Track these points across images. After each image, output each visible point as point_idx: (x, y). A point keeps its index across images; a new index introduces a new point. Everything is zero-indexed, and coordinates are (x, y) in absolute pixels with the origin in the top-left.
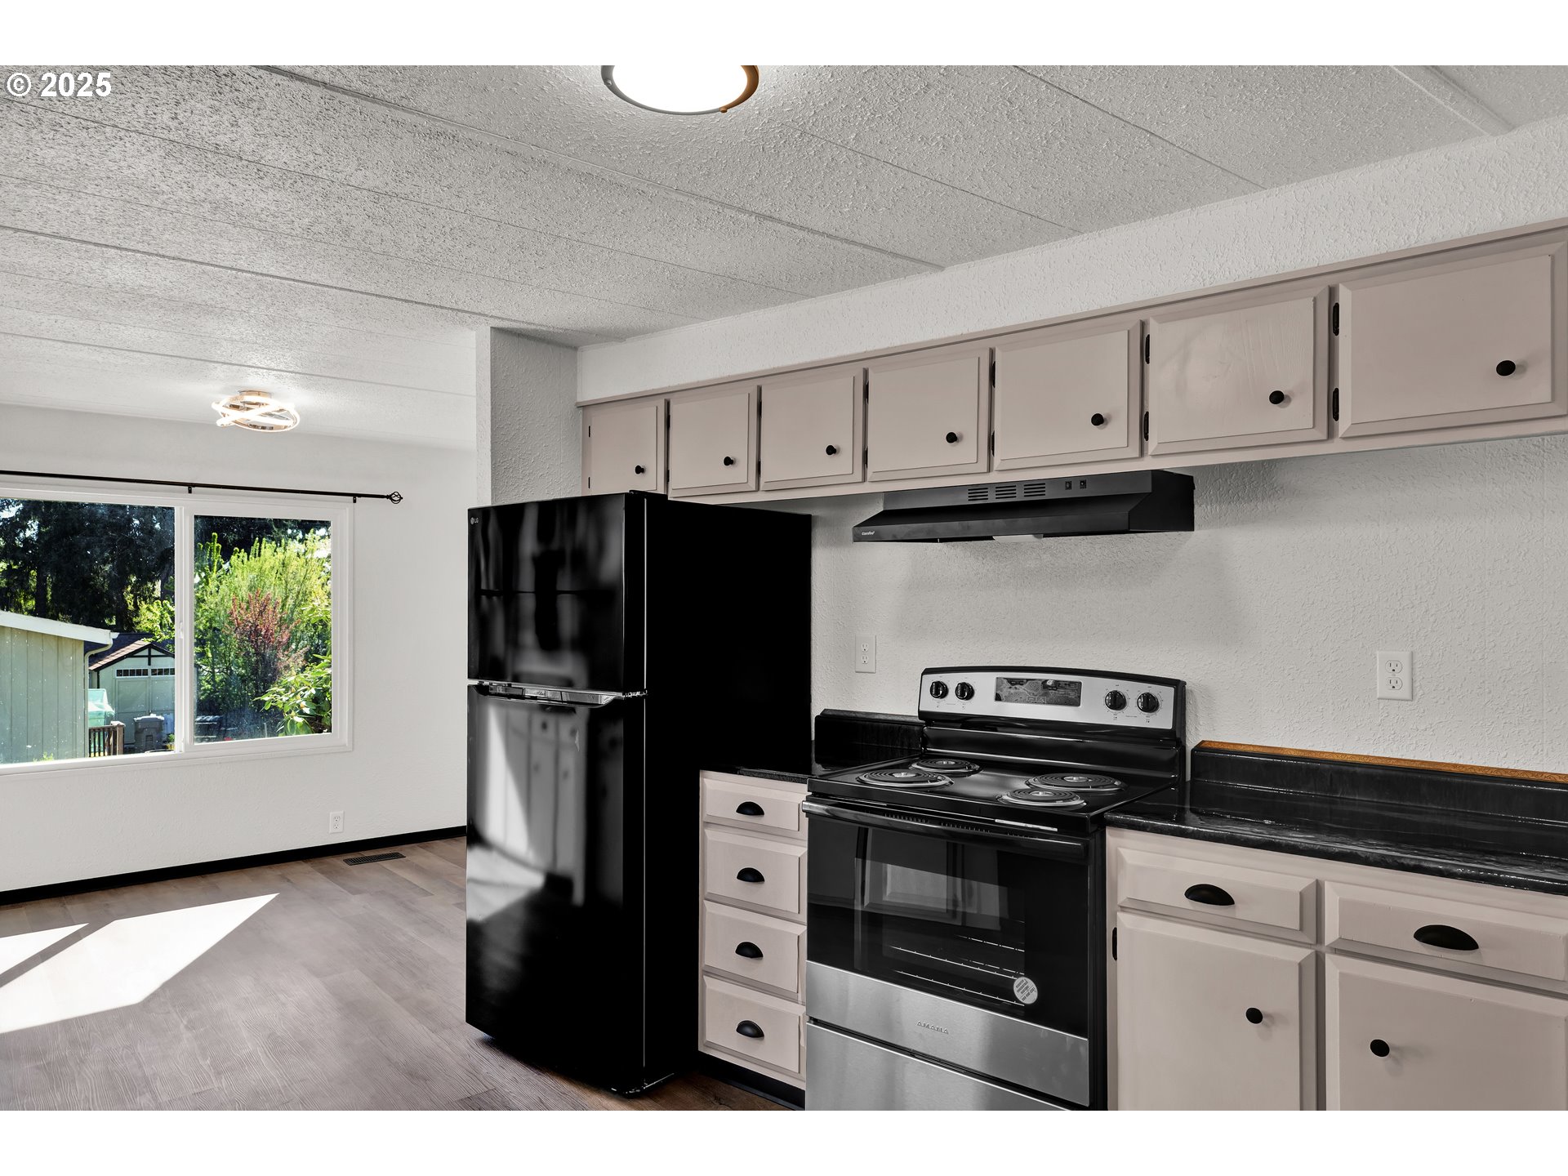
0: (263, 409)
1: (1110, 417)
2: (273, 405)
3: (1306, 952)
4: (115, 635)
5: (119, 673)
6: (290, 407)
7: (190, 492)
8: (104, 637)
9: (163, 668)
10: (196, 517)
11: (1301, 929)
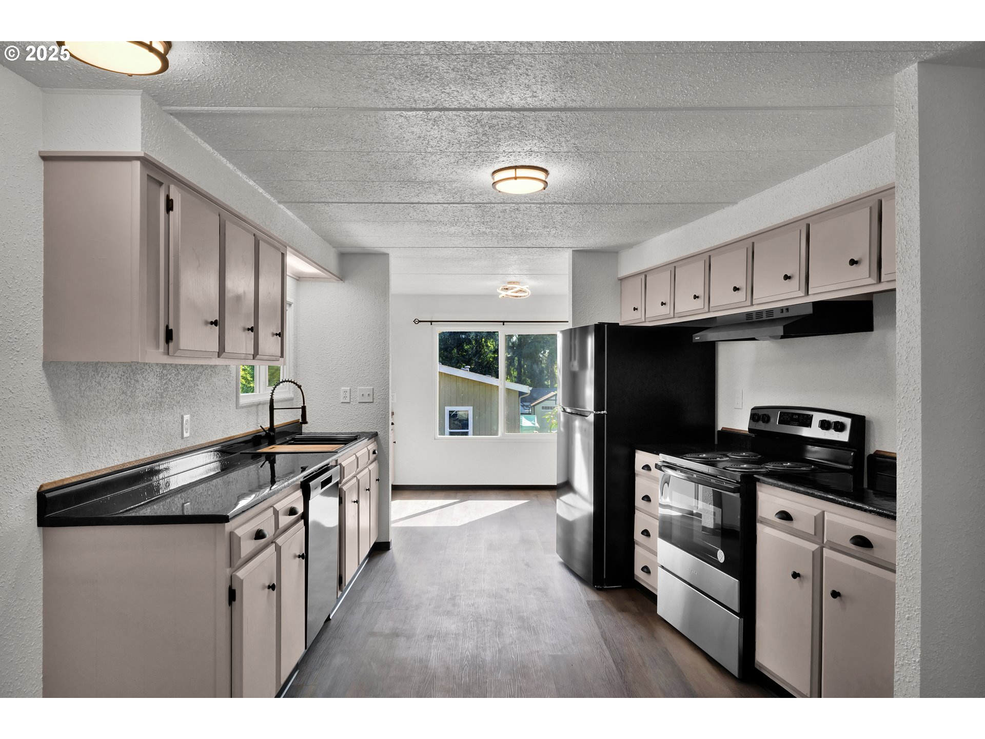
0: (515, 290)
1: (793, 276)
2: (518, 287)
3: (816, 546)
4: (531, 388)
5: (543, 408)
6: (524, 288)
7: (504, 325)
8: (526, 389)
9: (550, 406)
10: (506, 336)
11: (815, 534)
